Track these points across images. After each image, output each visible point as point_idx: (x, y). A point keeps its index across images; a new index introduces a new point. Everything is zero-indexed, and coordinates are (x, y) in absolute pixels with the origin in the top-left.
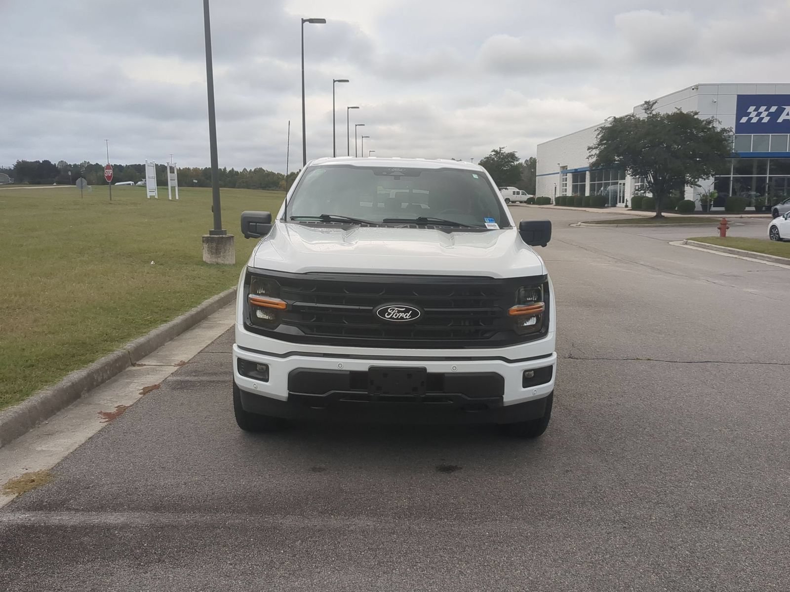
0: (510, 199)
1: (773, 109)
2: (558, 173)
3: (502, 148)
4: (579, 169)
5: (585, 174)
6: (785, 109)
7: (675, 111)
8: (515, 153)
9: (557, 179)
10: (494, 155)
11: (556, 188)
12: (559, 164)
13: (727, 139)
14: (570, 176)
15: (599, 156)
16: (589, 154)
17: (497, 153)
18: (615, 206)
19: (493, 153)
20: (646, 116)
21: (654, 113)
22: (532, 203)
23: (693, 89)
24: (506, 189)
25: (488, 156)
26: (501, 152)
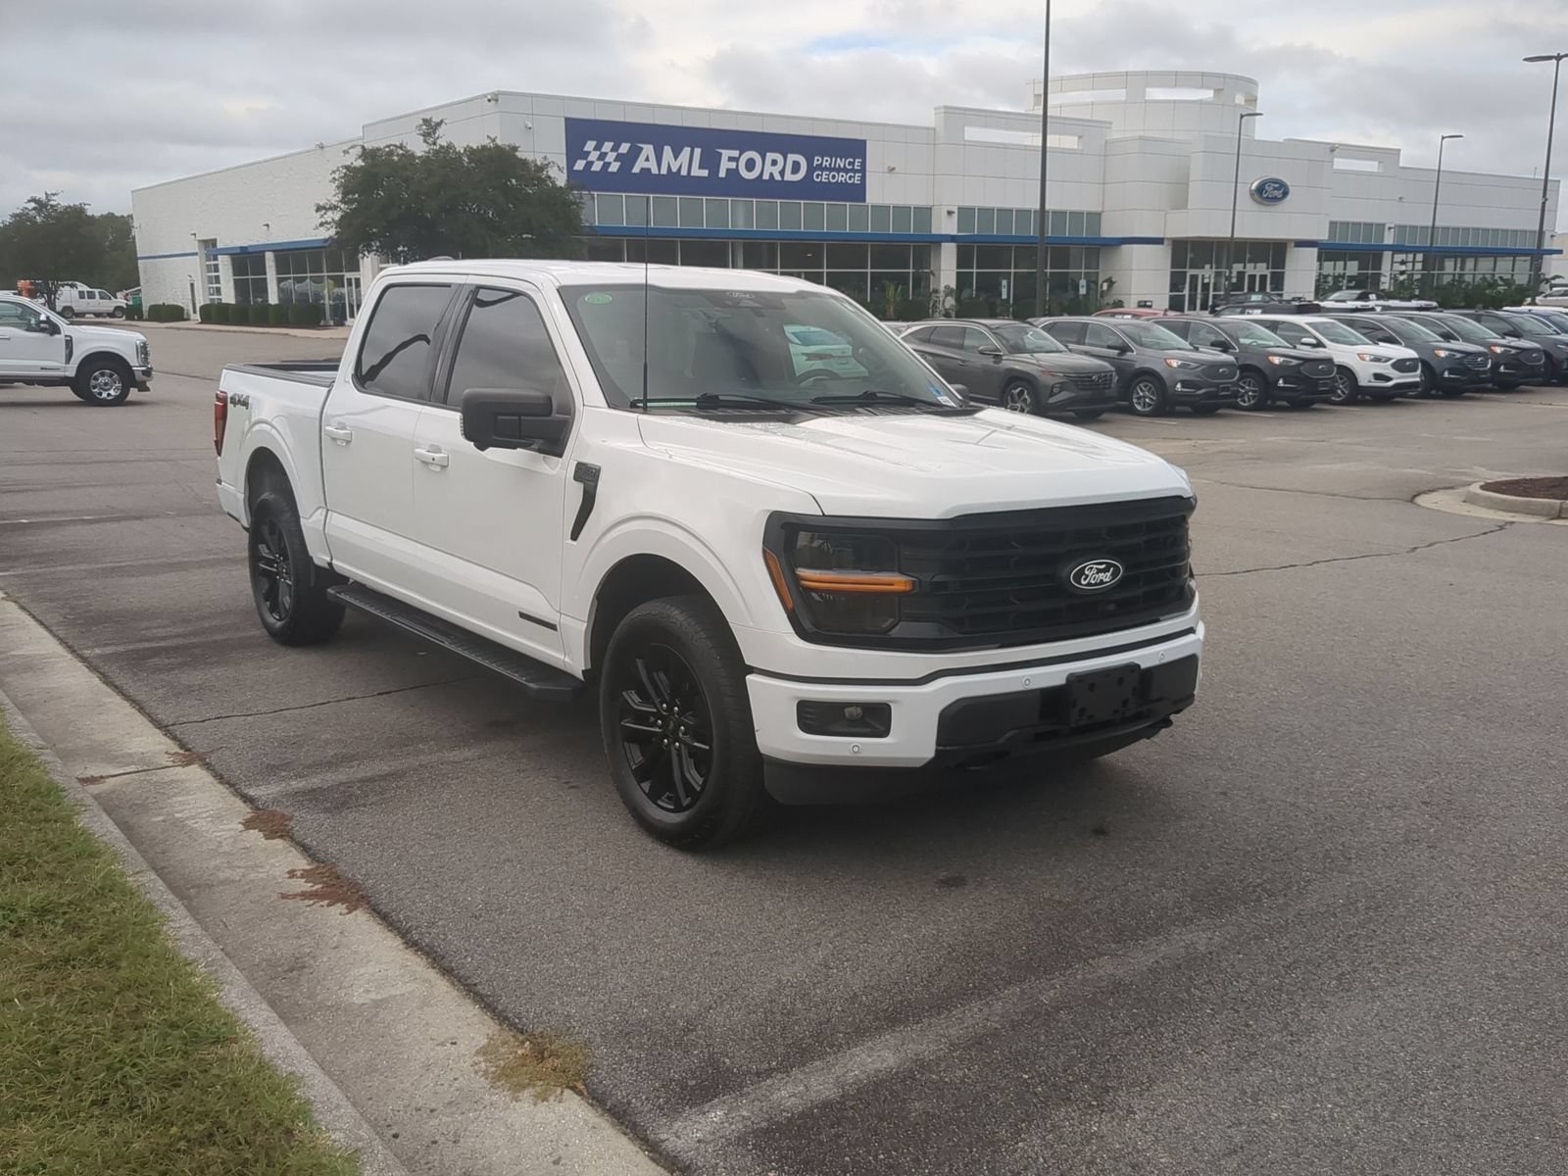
0: (75, 308)
1: (624, 148)
2: (196, 254)
3: (54, 195)
4: (250, 246)
5: (264, 256)
6: (642, 149)
7: (486, 142)
8: (86, 207)
9: (194, 268)
10: (34, 209)
11: (192, 285)
12: (195, 234)
13: (578, 200)
14: (224, 263)
15: (340, 224)
16: (320, 221)
17: (41, 205)
18: (342, 325)
19: (32, 205)
20: (426, 147)
21: (442, 142)
22: (136, 317)
23: (489, 100)
24: (72, 286)
25: (18, 211)
26: (52, 203)
